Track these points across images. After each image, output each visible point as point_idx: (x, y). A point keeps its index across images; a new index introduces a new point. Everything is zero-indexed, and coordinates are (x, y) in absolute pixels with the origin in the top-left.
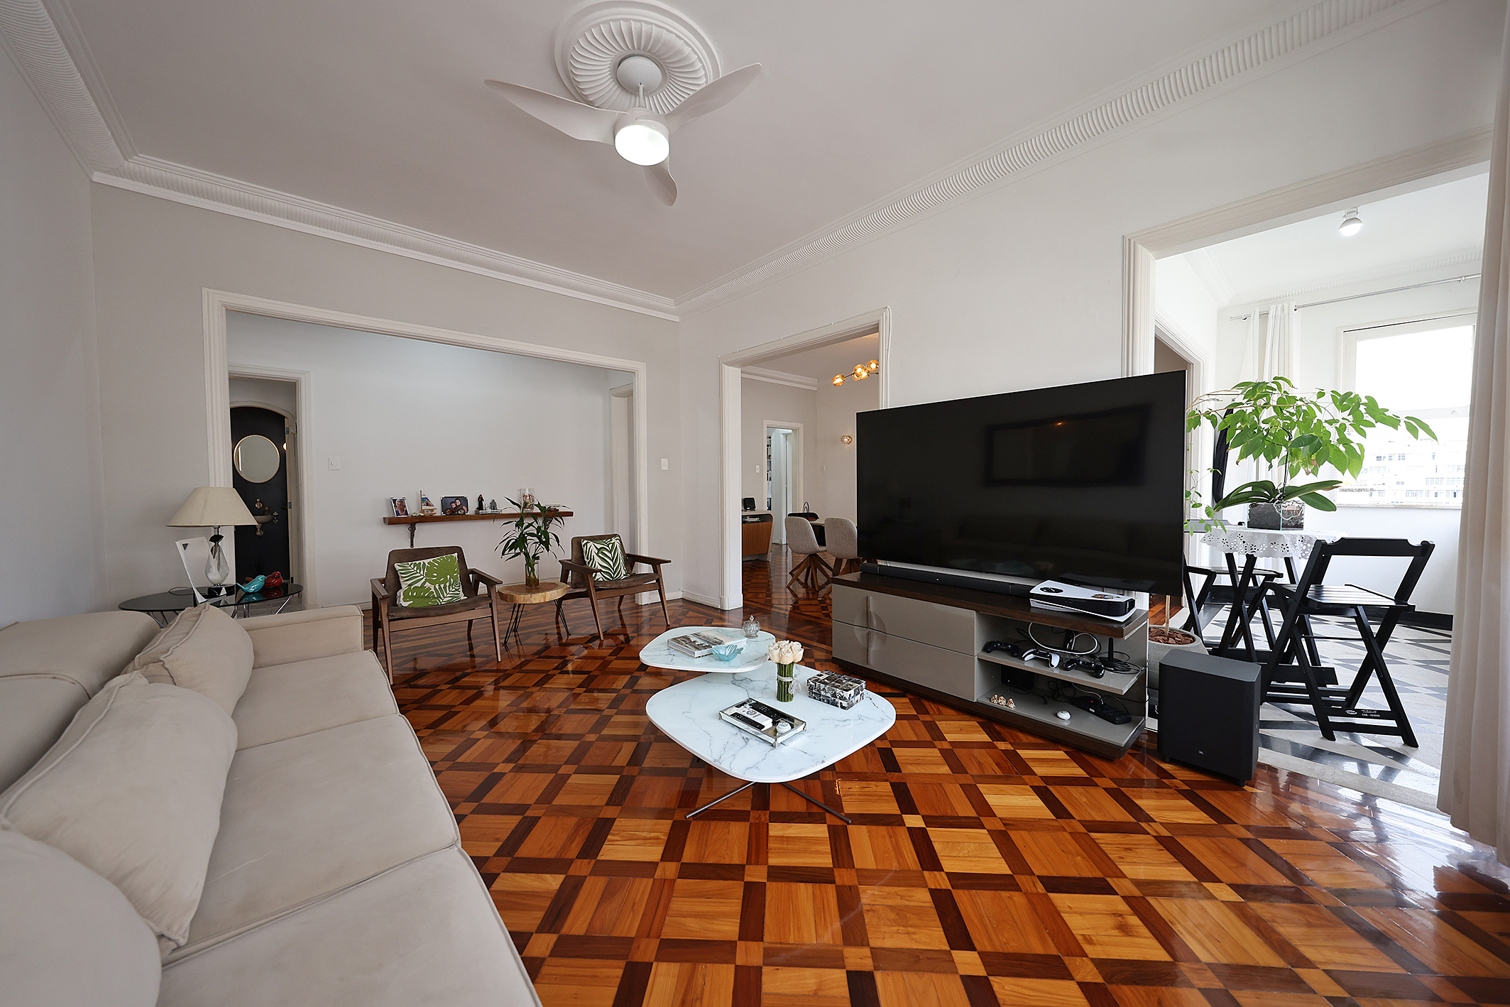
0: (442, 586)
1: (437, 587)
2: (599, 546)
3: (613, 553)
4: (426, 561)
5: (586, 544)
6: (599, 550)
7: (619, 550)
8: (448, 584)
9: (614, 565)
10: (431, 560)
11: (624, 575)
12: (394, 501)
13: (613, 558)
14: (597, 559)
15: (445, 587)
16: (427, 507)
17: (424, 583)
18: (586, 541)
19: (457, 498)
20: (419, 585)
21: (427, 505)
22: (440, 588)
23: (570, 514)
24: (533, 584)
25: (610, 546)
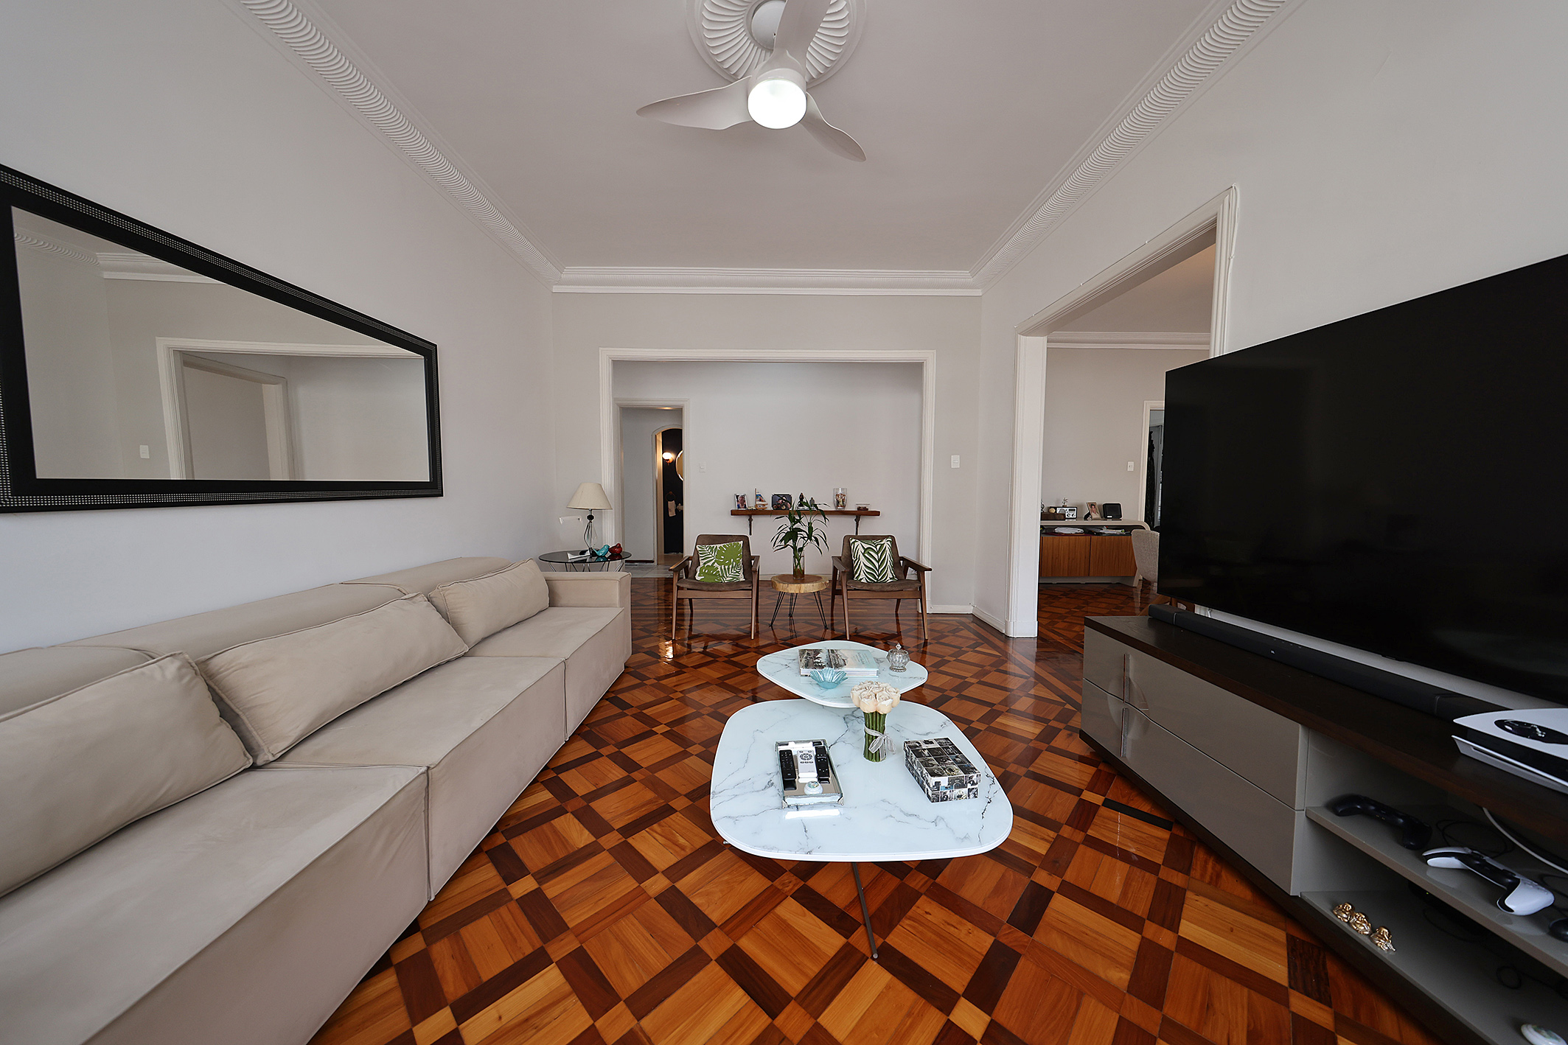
0: (726, 567)
1: (723, 568)
2: (866, 546)
3: (879, 555)
4: (718, 546)
5: (854, 542)
6: (865, 550)
7: (888, 552)
8: (731, 566)
9: (879, 566)
10: (722, 545)
11: (891, 579)
12: (737, 496)
13: (879, 560)
14: (862, 558)
15: (728, 569)
16: (760, 503)
17: (714, 563)
18: (854, 540)
19: (784, 495)
20: (710, 564)
21: (760, 500)
22: (725, 569)
23: (877, 514)
24: (799, 576)
25: (878, 547)
